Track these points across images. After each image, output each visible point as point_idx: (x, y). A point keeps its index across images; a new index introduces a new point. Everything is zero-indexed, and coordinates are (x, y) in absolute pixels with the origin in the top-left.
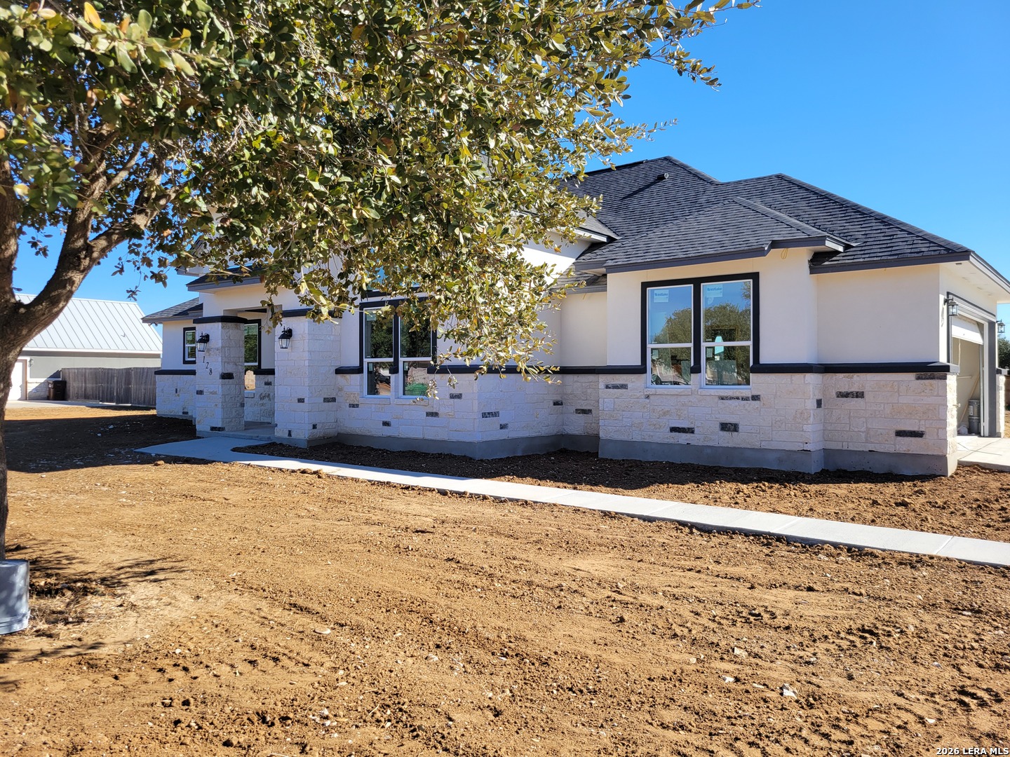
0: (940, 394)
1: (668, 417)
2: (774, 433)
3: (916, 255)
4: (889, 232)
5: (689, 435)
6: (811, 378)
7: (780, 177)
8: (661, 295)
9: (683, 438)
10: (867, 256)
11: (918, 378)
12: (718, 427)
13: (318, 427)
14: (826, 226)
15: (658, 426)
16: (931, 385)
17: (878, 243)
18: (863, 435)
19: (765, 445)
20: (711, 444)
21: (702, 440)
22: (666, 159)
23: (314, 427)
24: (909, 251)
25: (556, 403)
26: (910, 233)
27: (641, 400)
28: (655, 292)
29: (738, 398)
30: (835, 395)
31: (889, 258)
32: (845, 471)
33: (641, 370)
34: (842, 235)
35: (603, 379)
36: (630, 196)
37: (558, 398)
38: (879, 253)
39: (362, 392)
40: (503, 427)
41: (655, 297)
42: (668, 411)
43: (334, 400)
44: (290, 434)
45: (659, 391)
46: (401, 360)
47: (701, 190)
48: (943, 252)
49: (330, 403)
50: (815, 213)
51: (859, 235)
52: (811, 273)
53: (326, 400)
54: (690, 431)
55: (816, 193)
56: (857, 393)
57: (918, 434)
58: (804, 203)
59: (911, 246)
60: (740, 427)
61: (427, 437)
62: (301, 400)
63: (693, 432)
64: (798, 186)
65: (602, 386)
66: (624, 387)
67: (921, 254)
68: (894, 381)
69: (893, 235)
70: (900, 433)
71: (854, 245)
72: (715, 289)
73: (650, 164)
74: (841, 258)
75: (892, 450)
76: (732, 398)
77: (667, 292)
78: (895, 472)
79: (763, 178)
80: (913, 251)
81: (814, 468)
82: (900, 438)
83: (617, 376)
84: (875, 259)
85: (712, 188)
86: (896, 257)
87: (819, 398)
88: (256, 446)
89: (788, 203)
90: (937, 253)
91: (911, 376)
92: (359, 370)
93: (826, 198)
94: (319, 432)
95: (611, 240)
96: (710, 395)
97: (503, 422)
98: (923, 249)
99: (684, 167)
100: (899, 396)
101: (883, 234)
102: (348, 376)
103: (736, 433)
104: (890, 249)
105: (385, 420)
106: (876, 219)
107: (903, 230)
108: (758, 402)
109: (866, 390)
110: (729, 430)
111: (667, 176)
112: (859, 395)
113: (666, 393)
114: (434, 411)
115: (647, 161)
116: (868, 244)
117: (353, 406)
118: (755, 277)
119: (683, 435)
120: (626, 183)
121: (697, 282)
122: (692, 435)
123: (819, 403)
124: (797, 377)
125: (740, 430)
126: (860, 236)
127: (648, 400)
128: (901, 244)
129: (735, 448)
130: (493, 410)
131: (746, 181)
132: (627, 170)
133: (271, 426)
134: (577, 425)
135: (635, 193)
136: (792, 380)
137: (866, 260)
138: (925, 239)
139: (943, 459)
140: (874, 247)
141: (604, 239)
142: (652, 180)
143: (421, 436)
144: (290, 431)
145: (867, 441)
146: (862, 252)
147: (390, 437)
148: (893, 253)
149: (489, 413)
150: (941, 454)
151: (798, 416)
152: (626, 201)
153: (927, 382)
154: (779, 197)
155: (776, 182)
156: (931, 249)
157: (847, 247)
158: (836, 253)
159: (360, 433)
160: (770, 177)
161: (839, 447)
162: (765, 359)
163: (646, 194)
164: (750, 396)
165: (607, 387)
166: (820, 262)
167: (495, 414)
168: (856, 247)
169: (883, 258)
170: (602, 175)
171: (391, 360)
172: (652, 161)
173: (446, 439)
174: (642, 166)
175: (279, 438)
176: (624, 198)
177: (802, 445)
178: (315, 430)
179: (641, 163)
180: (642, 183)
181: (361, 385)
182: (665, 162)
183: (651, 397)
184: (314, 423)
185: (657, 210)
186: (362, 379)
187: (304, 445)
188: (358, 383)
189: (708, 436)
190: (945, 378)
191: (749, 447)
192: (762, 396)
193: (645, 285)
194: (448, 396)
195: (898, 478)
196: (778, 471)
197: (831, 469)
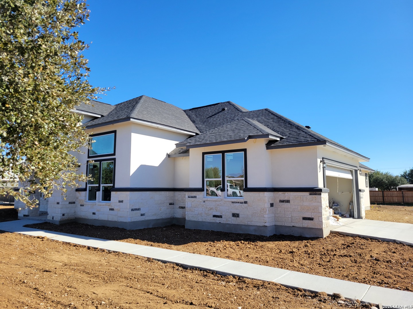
0: (319, 201)
1: (212, 210)
2: (253, 218)
3: (306, 142)
4: (298, 132)
5: (220, 219)
6: (266, 194)
7: (266, 110)
8: (210, 158)
9: (218, 220)
10: (288, 142)
11: (310, 194)
12: (231, 215)
13: (65, 215)
14: (276, 130)
15: (208, 215)
16: (315, 198)
17: (293, 137)
18: (290, 219)
19: (250, 223)
20: (229, 223)
21: (225, 221)
22: (228, 102)
23: (63, 215)
24: (304, 140)
25: (170, 204)
26: (306, 133)
27: (202, 203)
28: (208, 156)
29: (239, 203)
30: (279, 202)
31: (296, 143)
32: (283, 235)
33: (202, 190)
34: (281, 133)
35: (187, 194)
36: (211, 117)
37: (172, 202)
38: (293, 141)
39: (86, 199)
40: (142, 215)
41: (208, 158)
42: (212, 208)
43: (74, 203)
44: (53, 219)
45: (209, 199)
46: (102, 185)
47: (237, 114)
48: (316, 141)
49: (72, 204)
50: (275, 124)
51: (287, 134)
52: (267, 149)
53: (70, 203)
54: (220, 217)
55: (277, 116)
56: (287, 200)
57: (311, 219)
58: (271, 120)
59: (305, 138)
60: (240, 215)
61: (110, 220)
62: (58, 203)
63: (222, 217)
64: (272, 113)
65: (187, 197)
66: (195, 197)
67: (307, 142)
68: (301, 195)
69: (300, 134)
70: (304, 219)
71: (284, 137)
72: (230, 155)
73: (222, 104)
74: (279, 143)
75: (301, 226)
76: (236, 202)
77: (212, 156)
78: (303, 236)
79: (260, 110)
80: (305, 140)
81: (268, 235)
82: (304, 221)
83: (193, 192)
84: (291, 143)
85: (241, 114)
86: (298, 143)
87: (272, 202)
88: (37, 224)
89: (266, 120)
90: (314, 141)
91: (307, 194)
92: (85, 190)
93: (280, 118)
94: (65, 217)
95: (197, 134)
96: (228, 201)
97: (142, 213)
98: (309, 140)
99: (233, 105)
100: (303, 202)
101: (296, 133)
102: (80, 192)
103: (238, 218)
104: (297, 139)
105: (94, 212)
106: (295, 127)
107: (304, 132)
108: (246, 204)
109: (291, 199)
110: (235, 217)
111: (226, 109)
112: (288, 201)
113: (211, 200)
114: (112, 208)
115: (221, 103)
116: (290, 137)
117: (82, 205)
118: (245, 150)
119: (218, 219)
120: (211, 111)
121: (223, 152)
122: (221, 218)
123: (272, 205)
124: (261, 194)
125: (240, 217)
126: (288, 134)
127: (204, 203)
128: (302, 137)
129: (238, 224)
130: (137, 208)
131: (253, 111)
132: (213, 106)
133: (45, 213)
134: (179, 214)
135: (213, 115)
136: (259, 195)
137: (287, 144)
138: (311, 136)
139: (321, 230)
140: (292, 138)
141: (194, 134)
142: (220, 110)
143: (106, 219)
144: (53, 217)
145: (292, 222)
146: (287, 141)
147: (95, 219)
148: (298, 141)
149: (135, 209)
150: (320, 228)
151: (262, 211)
152: (208, 119)
153: (314, 196)
154: (263, 118)
155: (264, 112)
156: (312, 140)
157: (281, 138)
158: (277, 141)
159: (84, 218)
160: (263, 110)
161: (281, 224)
162: (249, 186)
163: (216, 116)
164: (243, 201)
165: (189, 197)
166: (270, 144)
167: (139, 209)
168: (285, 138)
169: (294, 143)
170: (204, 108)
171: (98, 185)
172: (223, 103)
173: (116, 220)
174: (219, 105)
175: (49, 220)
176: (209, 117)
177: (263, 223)
178: (64, 217)
179: (219, 103)
180: (217, 111)
181: (86, 196)
182: (228, 103)
183: (206, 202)
184: (63, 213)
185: (218, 122)
186: (86, 194)
187: (58, 223)
188: (84, 195)
189: (228, 219)
190: (321, 195)
191: (243, 224)
192: (248, 202)
193: (204, 154)
194: (118, 201)
195: (300, 238)
196: (254, 235)
197: (278, 234)
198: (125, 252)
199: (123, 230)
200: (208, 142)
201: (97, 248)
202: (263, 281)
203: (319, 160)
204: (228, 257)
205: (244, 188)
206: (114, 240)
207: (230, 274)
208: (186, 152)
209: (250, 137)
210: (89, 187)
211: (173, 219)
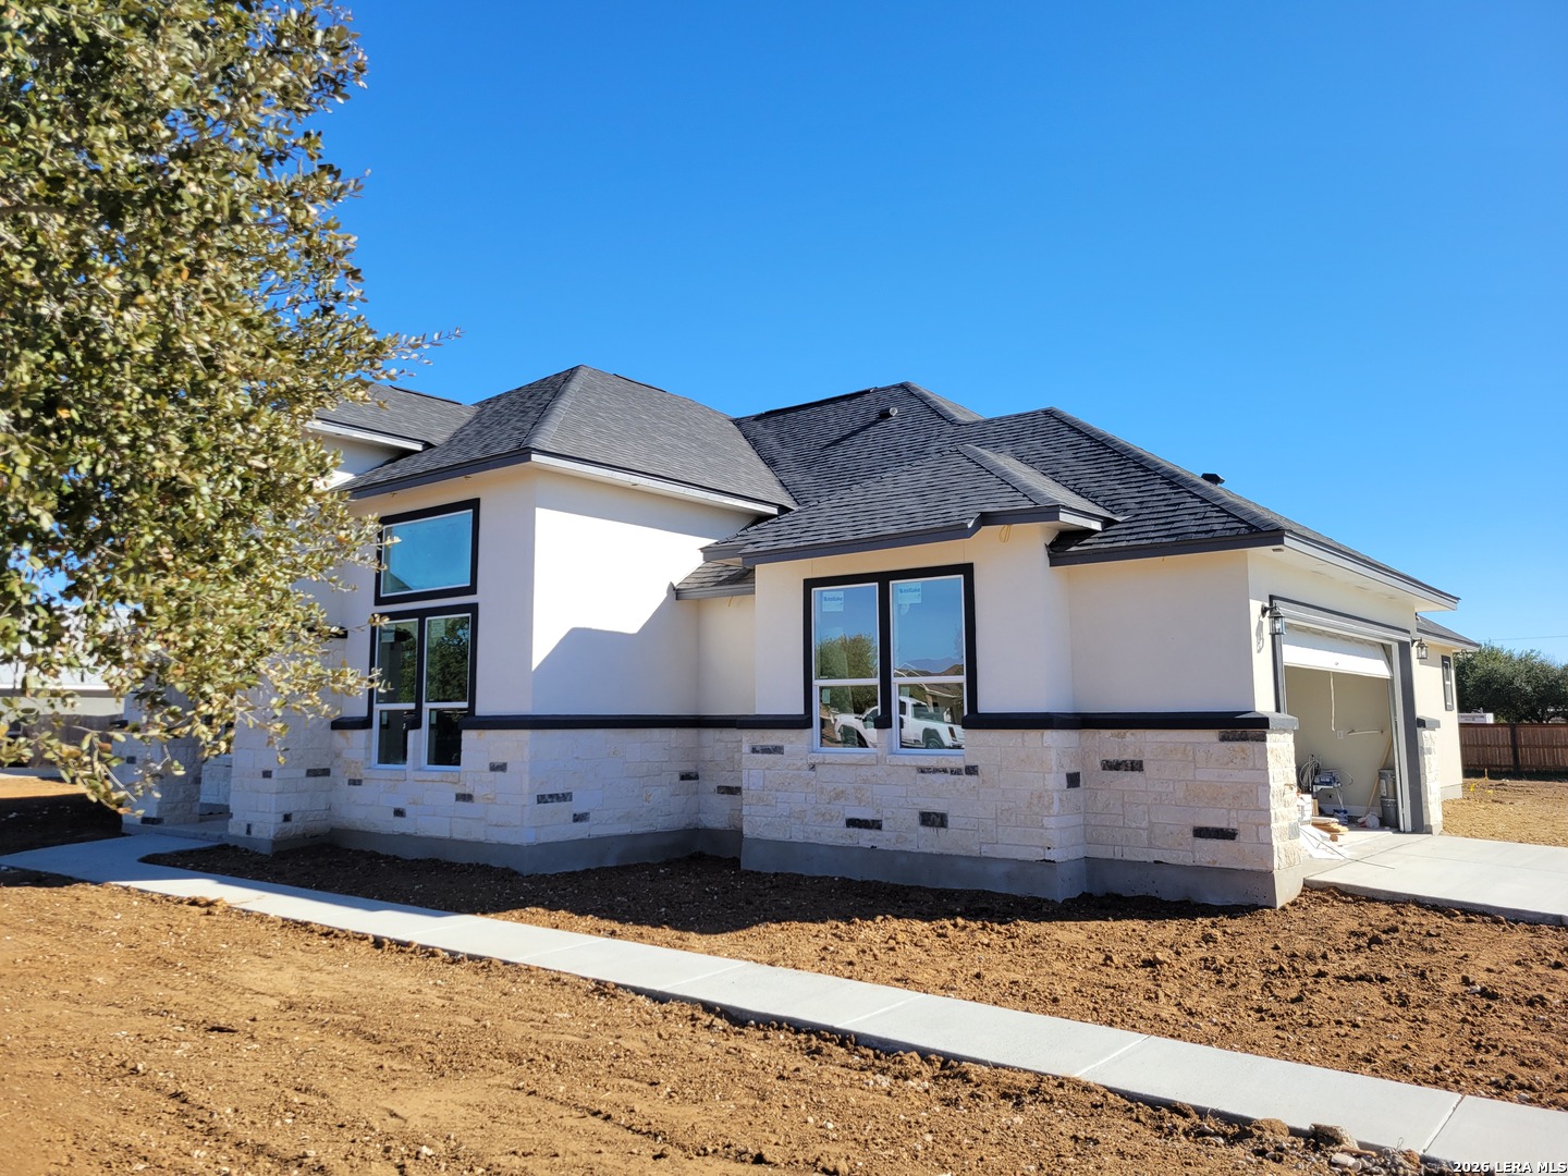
0: (1258, 767)
1: (842, 801)
2: (1000, 829)
3: (1203, 536)
4: (1174, 499)
5: (874, 833)
6: (1051, 737)
7: (1049, 413)
8: (833, 599)
9: (865, 838)
10: (1134, 537)
11: (1223, 739)
12: (916, 819)
13: (293, 819)
14: (1089, 490)
15: (828, 817)
16: (1243, 751)
17: (1155, 516)
18: (1145, 834)
19: (987, 851)
20: (907, 848)
21: (893, 840)
22: (903, 386)
23: (287, 818)
24: (1195, 529)
25: (685, 777)
26: (1204, 501)
27: (803, 773)
28: (825, 594)
29: (945, 771)
30: (1100, 767)
31: (1164, 540)
32: (1119, 897)
33: (802, 722)
34: (1107, 503)
35: (749, 738)
36: (836, 442)
37: (689, 768)
38: (1152, 532)
39: (368, 759)
40: (578, 818)
41: (824, 603)
42: (842, 792)
43: (326, 772)
44: (249, 832)
45: (829, 758)
46: (427, 706)
47: (935, 433)
48: (1243, 531)
49: (319, 779)
50: (1083, 469)
51: (1131, 504)
52: (1051, 565)
53: (311, 773)
54: (875, 825)
55: (1091, 438)
56: (1132, 762)
57: (1227, 834)
58: (1070, 453)
59: (1199, 522)
60: (950, 819)
61: (457, 836)
62: (267, 774)
63: (879, 827)
64: (1070, 426)
65: (746, 748)
66: (778, 750)
67: (1210, 535)
68: (1186, 743)
69: (1179, 504)
70: (1201, 833)
71: (1119, 519)
72: (911, 590)
73: (878, 394)
74: (1097, 541)
75: (1189, 862)
76: (936, 771)
77: (841, 595)
78: (1196, 899)
79: (1025, 415)
80: (1201, 529)
81: (1060, 893)
82: (1200, 841)
83: (769, 733)
84: (1144, 542)
85: (951, 429)
86: (1174, 539)
87: (1073, 770)
88: (192, 851)
89: (1050, 453)
90: (1234, 532)
91: (1210, 736)
92: (365, 723)
93: (1103, 445)
94: (293, 827)
95: (783, 509)
96: (904, 765)
97: (579, 811)
98: (1216, 527)
99: (922, 398)
100: (1196, 768)
101: (1165, 503)
102: (349, 733)
103: (942, 830)
104: (1169, 526)
105: (398, 806)
106: (1163, 478)
107: (1195, 496)
108: (974, 777)
109: (1146, 758)
110: (932, 825)
111: (894, 411)
112: (1136, 766)
113: (840, 761)
114: (467, 791)
115: (876, 390)
116: (1140, 518)
117: (355, 782)
118: (967, 570)
119: (865, 833)
120: (836, 423)
121: (883, 579)
122: (878, 832)
123: (1073, 780)
124: (1032, 736)
125: (949, 825)
126: (1133, 506)
127: (813, 773)
128: (1187, 517)
129: (942, 855)
130: (560, 791)
131: (1000, 419)
132: (845, 403)
133: (221, 812)
134: (716, 813)
135: (845, 438)
136: (1023, 741)
137: (1129, 543)
138: (1222, 510)
139: (1267, 877)
140: (1148, 523)
141: (774, 511)
142: (873, 419)
143: (446, 835)
144: (249, 826)
145: (1151, 846)
146: (1129, 531)
147: (403, 834)
148: (1172, 532)
149: (551, 796)
150: (1264, 869)
151: (1035, 801)
152: (828, 452)
153: (1236, 745)
154: (1038, 444)
155: (1042, 420)
156: (1227, 526)
157: (1107, 523)
158: (1090, 532)
159: (361, 828)
160: (1035, 414)
161: (1109, 855)
162: (986, 705)
163: (858, 440)
164: (963, 767)
165: (754, 750)
166: (1065, 547)
167: (565, 797)
168: (1123, 522)
169: (1155, 541)
170: (810, 411)
171: (412, 706)
172: (882, 389)
173: (482, 839)
174: (867, 397)
175: (234, 837)
176: (829, 445)
177: (1041, 851)
178: (288, 825)
179: (867, 392)
180: (859, 422)
181: (368, 748)
182: (901, 391)
183: (818, 768)
184: (287, 811)
185: (865, 464)
186: (369, 738)
187: (266, 850)
188: (364, 744)
189: (903, 835)
190: (1264, 740)
191: (963, 853)
192: (980, 767)
193: (809, 584)
194: (487, 767)
195: (1186, 909)
196: (1006, 896)
197: (1098, 891)
198: (511, 960)
199: (508, 875)
200: (825, 539)
201: (408, 944)
202: (1037, 1074)
203: (1255, 607)
204: (904, 981)
205: (966, 713)
206: (473, 912)
207: (909, 1048)
208: (742, 579)
209: (985, 519)
210: (381, 712)
211: (695, 833)
